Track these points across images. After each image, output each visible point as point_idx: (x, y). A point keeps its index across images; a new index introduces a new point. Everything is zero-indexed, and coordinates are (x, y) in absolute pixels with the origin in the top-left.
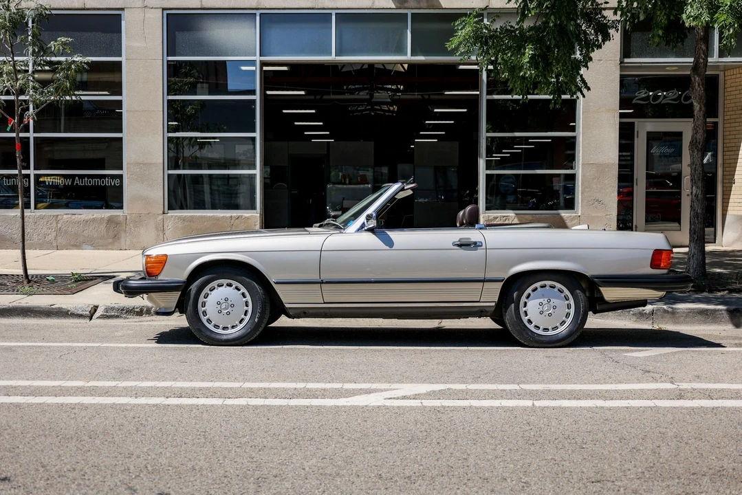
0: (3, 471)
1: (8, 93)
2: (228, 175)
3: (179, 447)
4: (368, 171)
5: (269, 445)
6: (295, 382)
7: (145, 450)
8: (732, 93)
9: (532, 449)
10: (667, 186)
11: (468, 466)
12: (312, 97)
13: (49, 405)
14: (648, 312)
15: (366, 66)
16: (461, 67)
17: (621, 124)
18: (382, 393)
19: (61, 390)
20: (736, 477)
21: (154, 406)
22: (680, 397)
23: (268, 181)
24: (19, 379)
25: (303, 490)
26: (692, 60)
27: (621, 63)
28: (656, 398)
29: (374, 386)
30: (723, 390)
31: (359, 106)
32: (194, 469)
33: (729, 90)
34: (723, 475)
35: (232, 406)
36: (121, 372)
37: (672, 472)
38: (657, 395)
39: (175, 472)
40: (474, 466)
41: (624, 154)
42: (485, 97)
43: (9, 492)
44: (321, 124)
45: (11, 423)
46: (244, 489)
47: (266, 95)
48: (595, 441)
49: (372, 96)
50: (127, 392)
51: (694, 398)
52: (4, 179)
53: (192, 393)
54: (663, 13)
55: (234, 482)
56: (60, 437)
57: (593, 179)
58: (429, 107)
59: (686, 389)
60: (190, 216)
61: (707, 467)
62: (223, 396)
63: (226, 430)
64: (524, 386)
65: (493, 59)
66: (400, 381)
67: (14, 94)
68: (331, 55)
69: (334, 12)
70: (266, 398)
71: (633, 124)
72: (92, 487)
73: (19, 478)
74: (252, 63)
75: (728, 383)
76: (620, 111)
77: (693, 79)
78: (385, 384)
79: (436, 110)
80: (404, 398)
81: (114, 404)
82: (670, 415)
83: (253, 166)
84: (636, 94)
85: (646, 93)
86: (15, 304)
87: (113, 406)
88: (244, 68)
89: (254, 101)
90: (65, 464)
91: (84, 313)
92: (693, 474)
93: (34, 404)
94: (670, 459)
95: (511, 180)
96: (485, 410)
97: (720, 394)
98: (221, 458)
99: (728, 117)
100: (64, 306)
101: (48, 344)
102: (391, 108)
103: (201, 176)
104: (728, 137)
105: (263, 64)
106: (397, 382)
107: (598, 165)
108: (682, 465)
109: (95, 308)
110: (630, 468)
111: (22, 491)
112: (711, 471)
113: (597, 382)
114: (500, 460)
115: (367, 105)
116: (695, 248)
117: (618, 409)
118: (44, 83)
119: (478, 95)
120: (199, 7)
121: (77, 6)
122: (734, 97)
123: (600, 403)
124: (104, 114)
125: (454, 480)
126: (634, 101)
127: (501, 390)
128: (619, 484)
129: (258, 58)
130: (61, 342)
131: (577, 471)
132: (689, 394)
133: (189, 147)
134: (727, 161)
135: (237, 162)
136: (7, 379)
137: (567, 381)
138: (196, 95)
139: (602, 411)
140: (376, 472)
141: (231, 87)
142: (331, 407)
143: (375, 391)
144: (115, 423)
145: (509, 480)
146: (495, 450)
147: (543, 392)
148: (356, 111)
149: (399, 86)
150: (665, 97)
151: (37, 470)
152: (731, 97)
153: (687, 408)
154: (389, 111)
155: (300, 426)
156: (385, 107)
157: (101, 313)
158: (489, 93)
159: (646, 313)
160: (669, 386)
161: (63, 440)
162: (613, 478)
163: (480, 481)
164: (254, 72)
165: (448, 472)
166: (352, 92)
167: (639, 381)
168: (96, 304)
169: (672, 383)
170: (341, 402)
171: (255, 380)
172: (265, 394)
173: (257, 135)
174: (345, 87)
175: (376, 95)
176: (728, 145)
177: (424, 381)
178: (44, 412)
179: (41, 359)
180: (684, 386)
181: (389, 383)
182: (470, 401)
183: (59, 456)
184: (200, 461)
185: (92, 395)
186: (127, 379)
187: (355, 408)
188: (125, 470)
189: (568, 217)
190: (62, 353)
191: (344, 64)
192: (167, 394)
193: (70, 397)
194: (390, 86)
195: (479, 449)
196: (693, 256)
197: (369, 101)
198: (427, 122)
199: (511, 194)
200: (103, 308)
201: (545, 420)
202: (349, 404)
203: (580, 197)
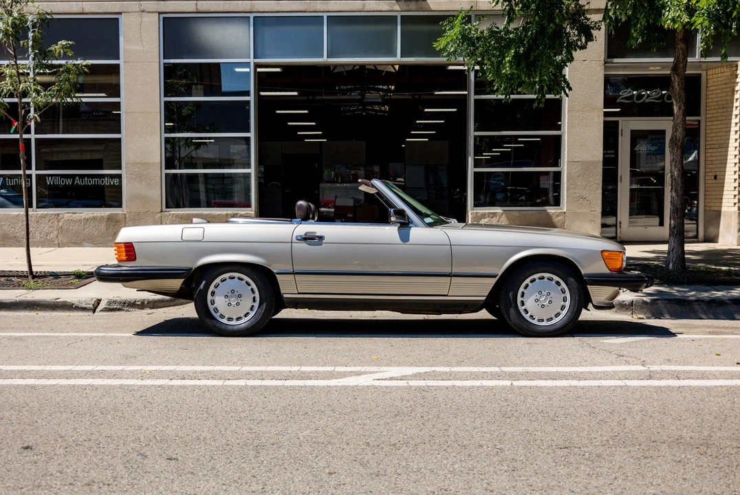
0: (25, 441)
1: (11, 96)
2: (223, 174)
3: (184, 421)
4: (360, 170)
5: (267, 418)
6: (290, 365)
7: (153, 423)
8: (714, 92)
9: (508, 421)
10: (651, 183)
11: (448, 436)
12: (305, 98)
13: (61, 386)
14: (627, 303)
15: (357, 67)
16: (451, 68)
17: (605, 122)
18: (371, 375)
19: (72, 373)
20: (692, 444)
21: (159, 386)
22: (650, 377)
23: (262, 181)
24: (32, 365)
25: (298, 455)
26: (671, 60)
27: (605, 63)
28: (627, 379)
29: (363, 369)
30: (690, 372)
31: (351, 106)
32: (198, 439)
33: (711, 89)
34: (681, 442)
35: (232, 386)
36: (127, 358)
37: (634, 440)
38: (628, 376)
39: (181, 441)
40: (454, 436)
41: (609, 152)
42: (473, 97)
43: (32, 458)
44: (314, 124)
45: (28, 402)
46: (244, 455)
47: (260, 96)
48: (566, 415)
49: (363, 97)
50: (133, 375)
51: (662, 379)
52: (7, 179)
53: (195, 376)
54: (642, 16)
55: (235, 449)
56: (75, 413)
57: (578, 176)
58: (420, 107)
59: (656, 371)
60: (187, 214)
61: (667, 436)
62: (223, 377)
63: (226, 407)
64: (504, 369)
65: (479, 59)
66: (388, 365)
67: (17, 97)
68: (323, 57)
69: (325, 15)
70: (263, 379)
71: (617, 122)
72: (107, 453)
73: (40, 447)
74: (247, 65)
75: (697, 365)
76: (605, 110)
77: (673, 79)
78: (374, 368)
79: (426, 110)
80: (391, 379)
81: (122, 385)
82: (638, 393)
83: (248, 166)
84: (621, 94)
85: (630, 92)
86: (21, 298)
87: (121, 387)
88: (238, 70)
89: (248, 103)
90: (81, 435)
91: (88, 306)
92: (653, 442)
93: (48, 386)
94: (634, 429)
95: (500, 178)
96: (466, 389)
97: (687, 375)
98: (223, 429)
99: (710, 116)
100: (68, 300)
101: (56, 334)
102: (383, 108)
103: (196, 175)
104: (710, 135)
105: (257, 66)
106: (385, 366)
107: (583, 163)
108: (644, 435)
109: (99, 301)
110: (597, 437)
111: (44, 457)
112: (670, 439)
113: (573, 364)
114: (478, 430)
115: (359, 106)
116: (674, 242)
117: (589, 388)
118: (46, 86)
119: (466, 95)
120: (195, 11)
121: (75, 11)
122: (715, 96)
123: (574, 383)
124: (100, 116)
125: (435, 447)
126: (618, 101)
127: (483, 372)
128: (585, 449)
129: (252, 60)
130: (68, 332)
131: (548, 439)
132: (658, 375)
133: (185, 148)
134: (710, 159)
135: (231, 162)
136: (20, 364)
137: (546, 364)
138: (191, 96)
139: (575, 389)
140: (364, 440)
141: (224, 89)
142: (324, 387)
143: (365, 373)
144: (124, 401)
145: (485, 447)
146: (474, 422)
147: (521, 374)
148: (349, 111)
149: (390, 87)
150: (648, 96)
151: (56, 440)
152: (713, 96)
153: (655, 387)
154: (381, 111)
155: (295, 403)
156: (377, 108)
157: (104, 306)
158: (476, 93)
159: (625, 304)
160: (641, 368)
161: (77, 416)
162: (580, 445)
163: (459, 447)
164: (248, 73)
165: (430, 441)
166: (344, 92)
167: (612, 364)
168: (99, 298)
169: (643, 365)
170: (333, 382)
171: (253, 364)
172: (262, 376)
173: (252, 135)
174: (337, 88)
175: (368, 95)
176: (710, 143)
177: (411, 365)
178: (57, 392)
179: (50, 348)
180: (654, 368)
181: (378, 366)
182: (453, 381)
183: (75, 428)
184: (203, 432)
185: (101, 378)
186: (132, 364)
187: (345, 388)
188: (136, 439)
189: (554, 213)
190: (70, 342)
191: (336, 66)
192: (170, 377)
193: (80, 379)
194: (381, 87)
195: (459, 422)
196: (673, 250)
197: (361, 102)
198: (418, 122)
199: (500, 192)
200: (106, 301)
201: (522, 397)
202: (340, 384)
203: (565, 194)
